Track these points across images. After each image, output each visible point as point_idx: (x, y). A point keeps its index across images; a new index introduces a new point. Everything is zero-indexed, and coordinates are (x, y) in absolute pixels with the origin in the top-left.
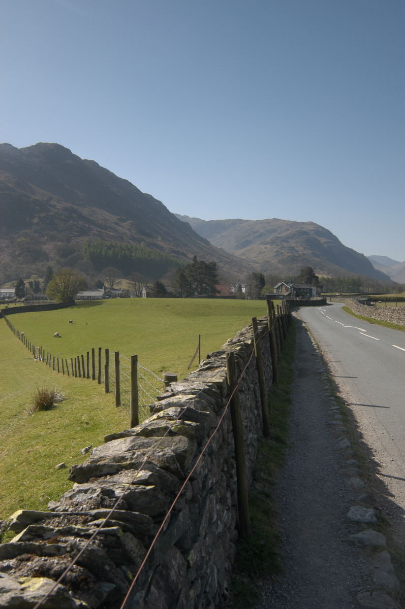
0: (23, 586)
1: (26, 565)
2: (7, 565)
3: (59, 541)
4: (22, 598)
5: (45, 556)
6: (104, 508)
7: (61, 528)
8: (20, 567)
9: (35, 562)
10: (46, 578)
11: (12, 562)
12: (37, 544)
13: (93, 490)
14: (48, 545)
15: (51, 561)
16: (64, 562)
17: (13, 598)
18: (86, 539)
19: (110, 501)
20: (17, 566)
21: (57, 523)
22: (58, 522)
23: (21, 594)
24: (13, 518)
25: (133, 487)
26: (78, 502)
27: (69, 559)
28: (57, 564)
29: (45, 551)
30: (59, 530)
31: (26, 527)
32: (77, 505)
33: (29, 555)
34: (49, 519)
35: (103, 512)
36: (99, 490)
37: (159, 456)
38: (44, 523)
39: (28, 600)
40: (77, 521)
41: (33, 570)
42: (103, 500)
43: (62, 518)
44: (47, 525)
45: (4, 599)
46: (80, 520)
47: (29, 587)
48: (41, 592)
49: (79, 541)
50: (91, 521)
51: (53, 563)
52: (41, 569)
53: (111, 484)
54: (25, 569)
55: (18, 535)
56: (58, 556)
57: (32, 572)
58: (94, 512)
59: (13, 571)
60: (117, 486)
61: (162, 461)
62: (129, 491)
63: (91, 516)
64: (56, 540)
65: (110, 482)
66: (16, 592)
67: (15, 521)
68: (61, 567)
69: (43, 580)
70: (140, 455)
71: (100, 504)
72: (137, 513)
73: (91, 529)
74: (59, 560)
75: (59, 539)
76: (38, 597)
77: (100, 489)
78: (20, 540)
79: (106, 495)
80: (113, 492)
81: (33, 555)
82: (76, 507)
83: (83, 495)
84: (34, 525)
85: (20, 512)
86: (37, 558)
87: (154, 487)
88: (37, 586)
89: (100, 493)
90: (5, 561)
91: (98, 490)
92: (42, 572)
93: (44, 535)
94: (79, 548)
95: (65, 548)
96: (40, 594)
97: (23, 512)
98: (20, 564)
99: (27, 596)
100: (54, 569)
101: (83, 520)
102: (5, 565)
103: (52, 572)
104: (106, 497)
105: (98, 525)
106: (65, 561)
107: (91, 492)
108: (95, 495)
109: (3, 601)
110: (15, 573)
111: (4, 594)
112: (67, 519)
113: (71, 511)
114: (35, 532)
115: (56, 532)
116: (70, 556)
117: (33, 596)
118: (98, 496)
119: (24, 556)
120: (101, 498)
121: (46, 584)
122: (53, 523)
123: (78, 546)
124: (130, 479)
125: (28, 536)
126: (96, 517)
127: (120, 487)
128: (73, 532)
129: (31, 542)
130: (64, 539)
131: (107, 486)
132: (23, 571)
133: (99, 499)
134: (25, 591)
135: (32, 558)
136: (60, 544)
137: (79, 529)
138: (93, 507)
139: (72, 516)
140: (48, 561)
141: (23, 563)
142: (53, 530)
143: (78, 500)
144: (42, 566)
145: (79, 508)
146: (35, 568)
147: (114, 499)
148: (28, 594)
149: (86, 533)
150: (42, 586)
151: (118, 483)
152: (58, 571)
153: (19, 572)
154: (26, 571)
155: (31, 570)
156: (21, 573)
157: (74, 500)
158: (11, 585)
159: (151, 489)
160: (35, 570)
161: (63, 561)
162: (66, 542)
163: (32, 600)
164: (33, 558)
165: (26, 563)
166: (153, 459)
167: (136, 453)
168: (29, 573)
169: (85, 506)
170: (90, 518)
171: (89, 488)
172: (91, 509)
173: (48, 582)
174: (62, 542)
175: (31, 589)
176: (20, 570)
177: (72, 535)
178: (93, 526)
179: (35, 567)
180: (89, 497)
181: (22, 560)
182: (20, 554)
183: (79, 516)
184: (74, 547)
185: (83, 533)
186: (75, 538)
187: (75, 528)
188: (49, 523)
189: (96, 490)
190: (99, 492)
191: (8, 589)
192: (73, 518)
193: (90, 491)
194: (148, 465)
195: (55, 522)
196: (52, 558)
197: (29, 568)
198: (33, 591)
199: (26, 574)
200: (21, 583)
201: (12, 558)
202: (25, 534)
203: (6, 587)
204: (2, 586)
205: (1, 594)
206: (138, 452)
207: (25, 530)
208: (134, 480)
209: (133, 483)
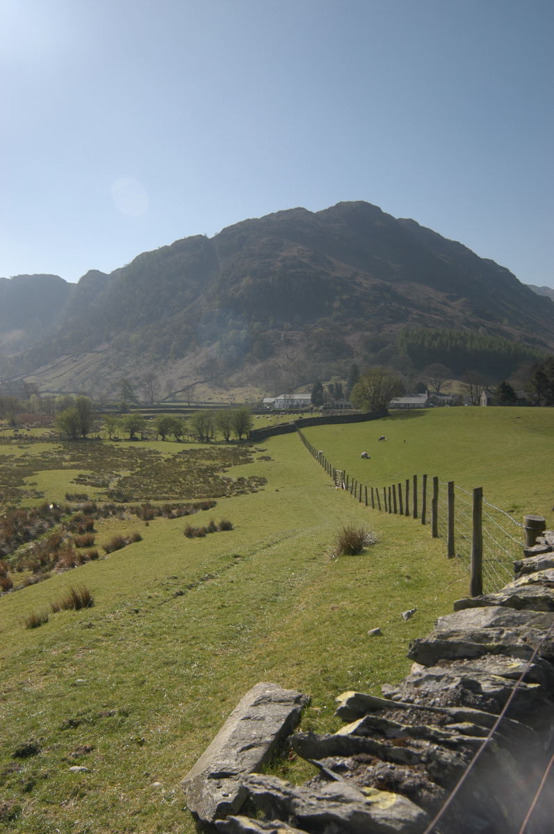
0: (369, 799)
1: (365, 768)
2: (342, 764)
3: (409, 744)
4: (368, 815)
5: (391, 762)
6: (466, 706)
7: (410, 726)
8: (358, 771)
9: (379, 768)
10: (399, 796)
11: (347, 761)
12: (379, 743)
13: (449, 678)
14: (395, 747)
15: (400, 770)
16: (418, 776)
17: (355, 813)
18: (446, 748)
19: (475, 697)
20: (354, 770)
21: (402, 718)
22: (404, 717)
23: (367, 809)
24: (341, 700)
25: (508, 682)
26: (428, 692)
27: (425, 772)
28: (409, 776)
29: (391, 754)
30: (408, 729)
31: (363, 717)
32: (426, 696)
33: (369, 757)
34: (391, 710)
35: (468, 713)
36: (458, 680)
37: (541, 640)
38: (384, 714)
39: (376, 821)
40: (430, 720)
41: (375, 778)
42: (464, 694)
43: (408, 711)
44: (388, 717)
45: (344, 811)
46: (435, 720)
47: (378, 802)
48: (395, 814)
49: (437, 749)
50: (450, 723)
51: (404, 774)
52: (387, 779)
53: (475, 673)
54: (365, 775)
55: (349, 726)
56: (409, 765)
57: (374, 780)
58: (455, 710)
59: (349, 773)
60: (485, 678)
61: (545, 647)
62: (503, 687)
63: (450, 715)
64: (404, 742)
65: (472, 670)
66: (360, 805)
67: (344, 704)
68: (414, 782)
69: (397, 798)
70: (512, 635)
71: (460, 700)
72: (517, 722)
73: (453, 735)
74: (411, 771)
75: (408, 741)
76: (390, 820)
77: (459, 678)
78: (355, 733)
79: (469, 688)
80: (479, 685)
81: (375, 757)
82: (425, 699)
83: (435, 684)
84: (374, 717)
85: (351, 694)
86: (380, 763)
87: (539, 687)
88: (389, 803)
89: (460, 684)
90: (338, 758)
91: (456, 678)
92: (388, 784)
93: (386, 732)
94: (439, 759)
95: (419, 755)
96: (394, 816)
97: (356, 695)
98: (358, 766)
99: (375, 814)
100: (405, 783)
101: (439, 720)
102: (339, 763)
103: (402, 786)
104: (469, 691)
105: (462, 732)
106: (419, 774)
107: (446, 681)
108: (452, 686)
109: (342, 813)
110: (351, 776)
111: (343, 804)
112: (417, 714)
113: (418, 704)
114: (375, 726)
115: (404, 731)
116: (427, 770)
117: (385, 816)
118: (457, 687)
119: (363, 756)
120: (462, 691)
121: (401, 804)
122: (396, 716)
123: (438, 757)
124: (501, 669)
125: (365, 730)
126: (458, 718)
127: (488, 680)
128: (428, 734)
129: (369, 739)
130: (415, 742)
131: (469, 674)
132: (363, 777)
133: (458, 692)
134: (371, 807)
135: (373, 762)
136: (411, 749)
137: (436, 732)
138: (449, 702)
139: (422, 712)
140: (396, 770)
141: (362, 766)
142: (399, 727)
143: (427, 690)
144: (388, 776)
145: (430, 700)
146: (379, 777)
147: (481, 696)
148: (377, 812)
149: (447, 739)
150: (396, 806)
151: (484, 673)
152: (410, 786)
153: (358, 777)
154: (366, 777)
155: (373, 777)
156: (361, 780)
157: (422, 688)
158: (352, 794)
159: (534, 688)
160: (379, 779)
161: (416, 774)
162: (418, 747)
163: (383, 822)
164: (375, 761)
165: (365, 766)
166: (531, 644)
167: (506, 632)
168: (371, 781)
169: (438, 699)
170: (449, 719)
171: (442, 674)
172: (447, 705)
173: (404, 802)
174: (413, 746)
175: (381, 807)
176: (358, 774)
177: (426, 738)
178: (454, 731)
179: (379, 774)
180: (444, 688)
181: (360, 762)
182: (358, 753)
183: (432, 713)
184: (431, 757)
185: (442, 739)
186: (430, 745)
187: (430, 730)
188: (391, 716)
189: (454, 678)
190: (458, 682)
191: (349, 798)
192: (424, 714)
193: (445, 679)
194: (525, 652)
195: (399, 716)
196: (400, 766)
197: (370, 774)
198: (384, 810)
199: (367, 782)
200: (366, 795)
201: (347, 756)
202: (361, 726)
203: (346, 795)
204: (340, 793)
205: (338, 804)
206: (508, 630)
207: (361, 721)
208: (507, 671)
209: (506, 676)
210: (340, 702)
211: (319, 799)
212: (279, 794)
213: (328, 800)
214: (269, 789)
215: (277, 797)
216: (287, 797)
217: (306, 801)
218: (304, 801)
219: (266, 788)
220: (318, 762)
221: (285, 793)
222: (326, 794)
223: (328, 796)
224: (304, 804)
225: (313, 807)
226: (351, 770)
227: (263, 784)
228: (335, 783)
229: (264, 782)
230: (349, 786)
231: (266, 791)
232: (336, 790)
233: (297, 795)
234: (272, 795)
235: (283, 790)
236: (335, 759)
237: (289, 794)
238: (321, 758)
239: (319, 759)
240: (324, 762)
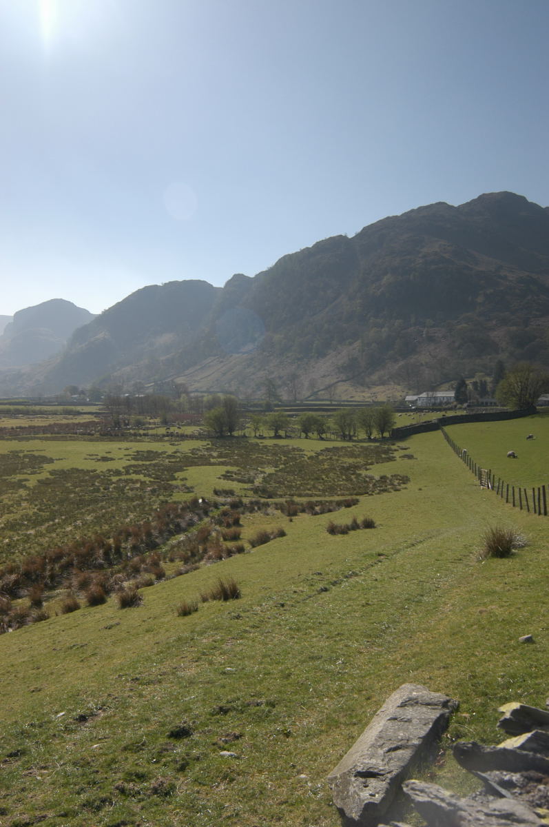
1: (536, 787)
2: (509, 780)
8: (528, 788)
11: (516, 777)
20: (523, 787)
24: (504, 711)
31: (531, 731)
33: (540, 775)
54: (536, 794)
55: (514, 739)
59: (517, 790)
67: (508, 715)
78: (522, 747)
81: (546, 776)
84: (544, 732)
85: (515, 705)
90: (505, 773)
97: (521, 706)
98: (527, 783)
102: (507, 778)
110: (521, 794)
111: (515, 823)
114: (545, 742)
119: (532, 773)
125: (534, 745)
129: (539, 755)
132: (533, 796)
135: (544, 780)
141: (531, 784)
153: (528, 796)
154: (537, 797)
155: (545, 797)
156: (531, 799)
158: (524, 814)
164: (546, 780)
165: (535, 784)
168: (543, 801)
176: (528, 792)
181: (530, 779)
182: (527, 770)
191: (520, 818)
197: (541, 794)
199: (538, 802)
201: (515, 771)
202: (529, 740)
203: (517, 814)
204: (510, 811)
205: (509, 822)
207: (529, 735)
210: (503, 713)
211: (487, 815)
212: (443, 805)
213: (497, 816)
214: (432, 798)
215: (441, 806)
216: (452, 808)
217: (473, 815)
218: (470, 815)
219: (429, 797)
220: (483, 775)
221: (449, 804)
222: (495, 810)
223: (497, 813)
224: (470, 818)
225: (481, 823)
226: (519, 787)
227: (426, 793)
228: (504, 800)
229: (427, 790)
230: (520, 804)
231: (429, 799)
232: (506, 807)
233: (463, 808)
234: (435, 805)
235: (447, 801)
236: (501, 773)
237: (454, 805)
238: (487, 771)
239: (483, 772)
240: (490, 775)
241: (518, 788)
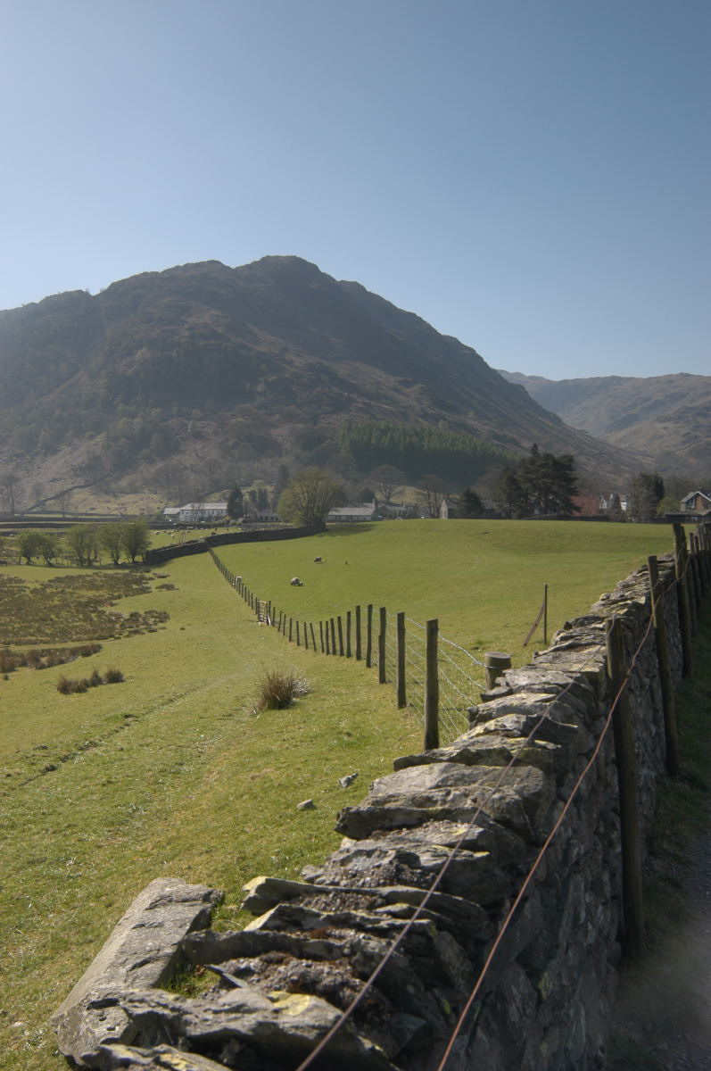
0: (277, 1005)
1: (276, 969)
2: (246, 967)
3: (329, 936)
4: (275, 1025)
5: (308, 959)
6: (402, 884)
7: (332, 914)
8: (267, 973)
9: (292, 968)
10: (314, 997)
11: (254, 963)
12: (293, 936)
13: (381, 852)
14: (312, 941)
15: (318, 968)
16: (339, 973)
17: (260, 1024)
18: (375, 936)
19: (412, 873)
20: (262, 971)
21: (323, 905)
22: (326, 903)
23: (274, 1018)
24: (250, 889)
25: (451, 853)
26: (357, 872)
27: (349, 967)
28: (328, 973)
29: (308, 950)
30: (328, 917)
31: (274, 906)
32: (354, 876)
33: (281, 955)
34: (311, 897)
35: (402, 892)
36: (392, 854)
37: (493, 801)
38: (301, 901)
39: (285, 1030)
40: (357, 904)
41: (288, 980)
42: (399, 870)
43: (331, 895)
44: (306, 905)
45: (246, 1023)
46: (363, 903)
47: (287, 1008)
48: (308, 1020)
49: (364, 938)
50: (381, 905)
51: (322, 972)
52: (301, 980)
53: (413, 844)
54: (275, 978)
55: (258, 919)
56: (329, 960)
57: (287, 983)
58: (386, 890)
59: (255, 977)
60: (425, 849)
61: (498, 808)
62: (445, 858)
63: (381, 896)
64: (325, 933)
65: (410, 841)
66: (266, 1014)
67: (252, 893)
68: (335, 980)
69: (310, 1001)
70: (460, 796)
71: (395, 878)
72: (460, 899)
73: (383, 920)
74: (331, 968)
75: (329, 931)
76: (302, 1028)
77: (394, 852)
78: (264, 927)
79: (405, 863)
80: (417, 858)
81: (288, 955)
82: (353, 879)
83: (364, 860)
84: (288, 905)
85: (261, 880)
86: (294, 961)
87: (488, 855)
88: (301, 1008)
89: (395, 858)
90: (242, 960)
91: (390, 852)
92: (303, 986)
93: (303, 923)
94: (365, 950)
95: (341, 948)
96: (306, 1022)
97: (267, 880)
98: (267, 967)
99: (284, 1023)
100: (324, 983)
101: (367, 903)
102: (243, 966)
103: (320, 987)
104: (406, 867)
105: (395, 915)
106: (341, 970)
107: (379, 856)
108: (386, 861)
109: (244, 1026)
110: (258, 981)
111: (246, 1015)
112: (341, 899)
113: (345, 886)
114: (289, 916)
115: (325, 919)
116: (350, 964)
117: (295, 1024)
118: (391, 863)
119: (273, 955)
120: (397, 866)
121: (316, 1007)
122: (317, 903)
123: (363, 947)
124: (444, 838)
125: (278, 922)
126: (390, 899)
127: (428, 851)
128: (352, 921)
129: (282, 933)
130: (337, 932)
131: (406, 846)
132: (272, 981)
133: (393, 868)
134: (280, 1015)
135: (285, 960)
136: (331, 941)
137: (362, 918)
138: (382, 881)
139: (348, 895)
140: (313, 967)
141: (272, 967)
142: (318, 915)
143: (356, 868)
144: (303, 976)
145: (358, 881)
146: (292, 978)
147: (419, 871)
148: (286, 1020)
149: (376, 925)
150: (309, 1010)
151: (423, 843)
152: (330, 986)
153: (266, 981)
154: (276, 980)
155: (285, 979)
156: (269, 984)
157: (350, 866)
158: (257, 1001)
159: (482, 857)
160: (293, 981)
161: (337, 971)
162: (341, 938)
163: (293, 1031)
164: (287, 960)
165: (276, 966)
166: (483, 806)
167: (453, 793)
168: (282, 984)
169: (368, 879)
170: (380, 901)
171: (374, 847)
172: (379, 885)
173: (319, 1004)
174: (335, 937)
175: (291, 1013)
176: (267, 978)
177: (350, 927)
178: (385, 915)
179: (292, 975)
180: (376, 864)
181: (269, 962)
182: (266, 952)
183: (360, 896)
184: (355, 947)
185: (370, 926)
186: (356, 933)
187: (356, 916)
188: (310, 903)
189: (387, 852)
190: (393, 856)
191: (252, 1007)
192: (350, 898)
193: (377, 853)
195: (319, 902)
196: (318, 963)
197: (281, 976)
198: (294, 1017)
199: (277, 986)
200: (273, 1000)
201: (253, 956)
202: (272, 918)
203: (249, 1004)
204: (242, 1002)
205: (240, 1015)
206: (455, 790)
207: (272, 911)
208: (451, 839)
209: (451, 846)
210: (248, 891)
211: (216, 1012)
212: (166, 1012)
213: (227, 1012)
214: (154, 1007)
215: (163, 1015)
216: (177, 1013)
217: (200, 1016)
218: (197, 1017)
219: (150, 1006)
220: (217, 967)
221: (173, 1010)
222: (224, 1005)
223: (226, 1007)
224: (197, 1020)
225: (209, 1023)
226: (258, 973)
227: (146, 1002)
228: (237, 990)
229: (147, 998)
230: (253, 991)
231: (150, 1009)
232: (237, 999)
233: (189, 1010)
234: (157, 1014)
235: (171, 1006)
236: (239, 961)
237: (178, 1010)
238: (222, 962)
239: (218, 963)
240: (225, 966)
241: (255, 975)
